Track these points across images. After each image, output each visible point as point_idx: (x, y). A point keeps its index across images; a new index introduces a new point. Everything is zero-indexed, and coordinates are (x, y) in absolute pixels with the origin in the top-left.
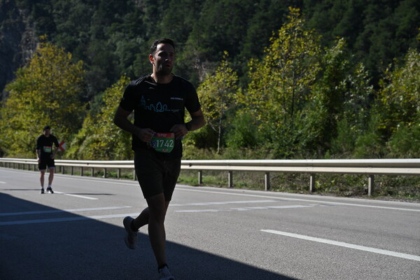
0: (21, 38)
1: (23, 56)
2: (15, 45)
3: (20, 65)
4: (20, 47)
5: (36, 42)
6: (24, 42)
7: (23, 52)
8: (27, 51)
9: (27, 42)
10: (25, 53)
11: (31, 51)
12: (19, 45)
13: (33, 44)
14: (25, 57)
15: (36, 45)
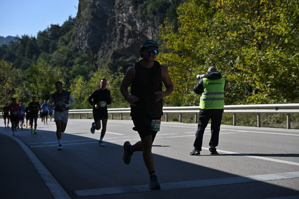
0: (114, 4)
1: (116, 19)
2: (110, 10)
3: (114, 28)
4: (114, 11)
5: (129, 5)
6: (118, 6)
7: (116, 16)
8: (120, 15)
9: (120, 6)
10: (119, 17)
11: (124, 14)
12: (113, 10)
13: (125, 8)
14: (118, 20)
15: (128, 8)
